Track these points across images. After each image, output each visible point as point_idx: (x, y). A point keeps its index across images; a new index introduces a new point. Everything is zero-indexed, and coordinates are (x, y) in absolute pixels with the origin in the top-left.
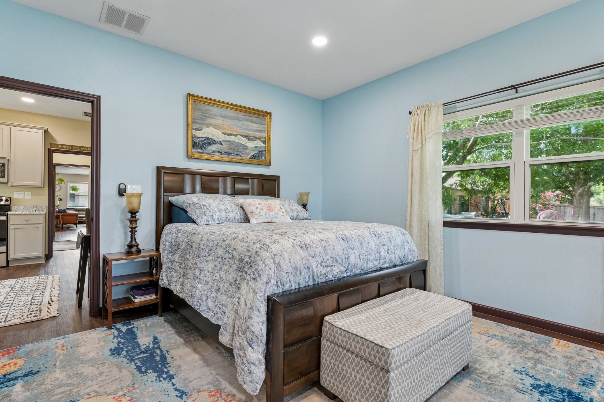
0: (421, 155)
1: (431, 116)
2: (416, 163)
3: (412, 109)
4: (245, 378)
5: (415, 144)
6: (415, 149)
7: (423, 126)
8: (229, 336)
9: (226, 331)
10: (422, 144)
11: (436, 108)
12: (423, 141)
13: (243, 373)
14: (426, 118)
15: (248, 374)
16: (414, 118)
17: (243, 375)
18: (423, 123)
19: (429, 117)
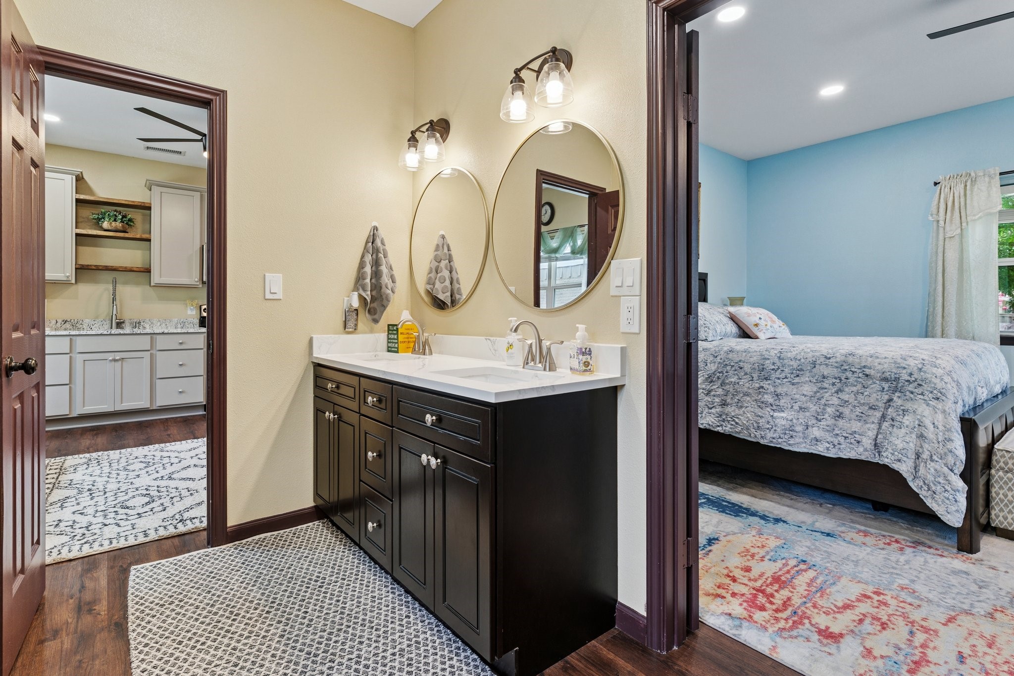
0: (961, 243)
1: (976, 189)
2: (952, 255)
3: (940, 178)
4: (949, 506)
5: (948, 228)
6: (948, 235)
7: (963, 204)
8: (911, 463)
9: (907, 457)
10: (961, 229)
11: (987, 179)
12: (964, 224)
13: (947, 502)
14: (968, 192)
15: (954, 502)
16: (944, 191)
17: (947, 504)
18: (962, 200)
19: (972, 190)
